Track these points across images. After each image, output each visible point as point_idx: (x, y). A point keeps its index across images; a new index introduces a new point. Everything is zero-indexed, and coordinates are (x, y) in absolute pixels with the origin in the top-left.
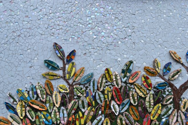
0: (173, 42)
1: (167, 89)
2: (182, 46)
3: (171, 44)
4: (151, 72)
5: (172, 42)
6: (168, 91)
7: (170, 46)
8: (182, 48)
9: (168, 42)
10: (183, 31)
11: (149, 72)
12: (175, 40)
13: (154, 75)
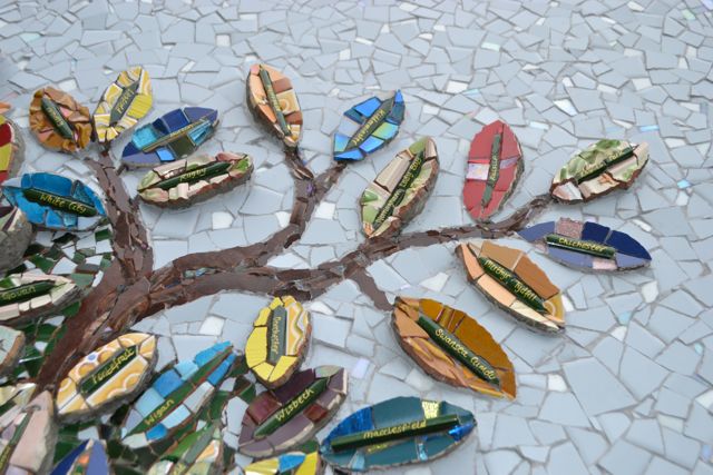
0: (317, 45)
1: (86, 243)
2: (357, 76)
3: (296, 51)
4: (58, 118)
5: (310, 40)
6: (80, 257)
7: (284, 58)
8: (355, 83)
9: (286, 39)
10: (415, 21)
11: (49, 119)
12: (338, 39)
13: (66, 142)
